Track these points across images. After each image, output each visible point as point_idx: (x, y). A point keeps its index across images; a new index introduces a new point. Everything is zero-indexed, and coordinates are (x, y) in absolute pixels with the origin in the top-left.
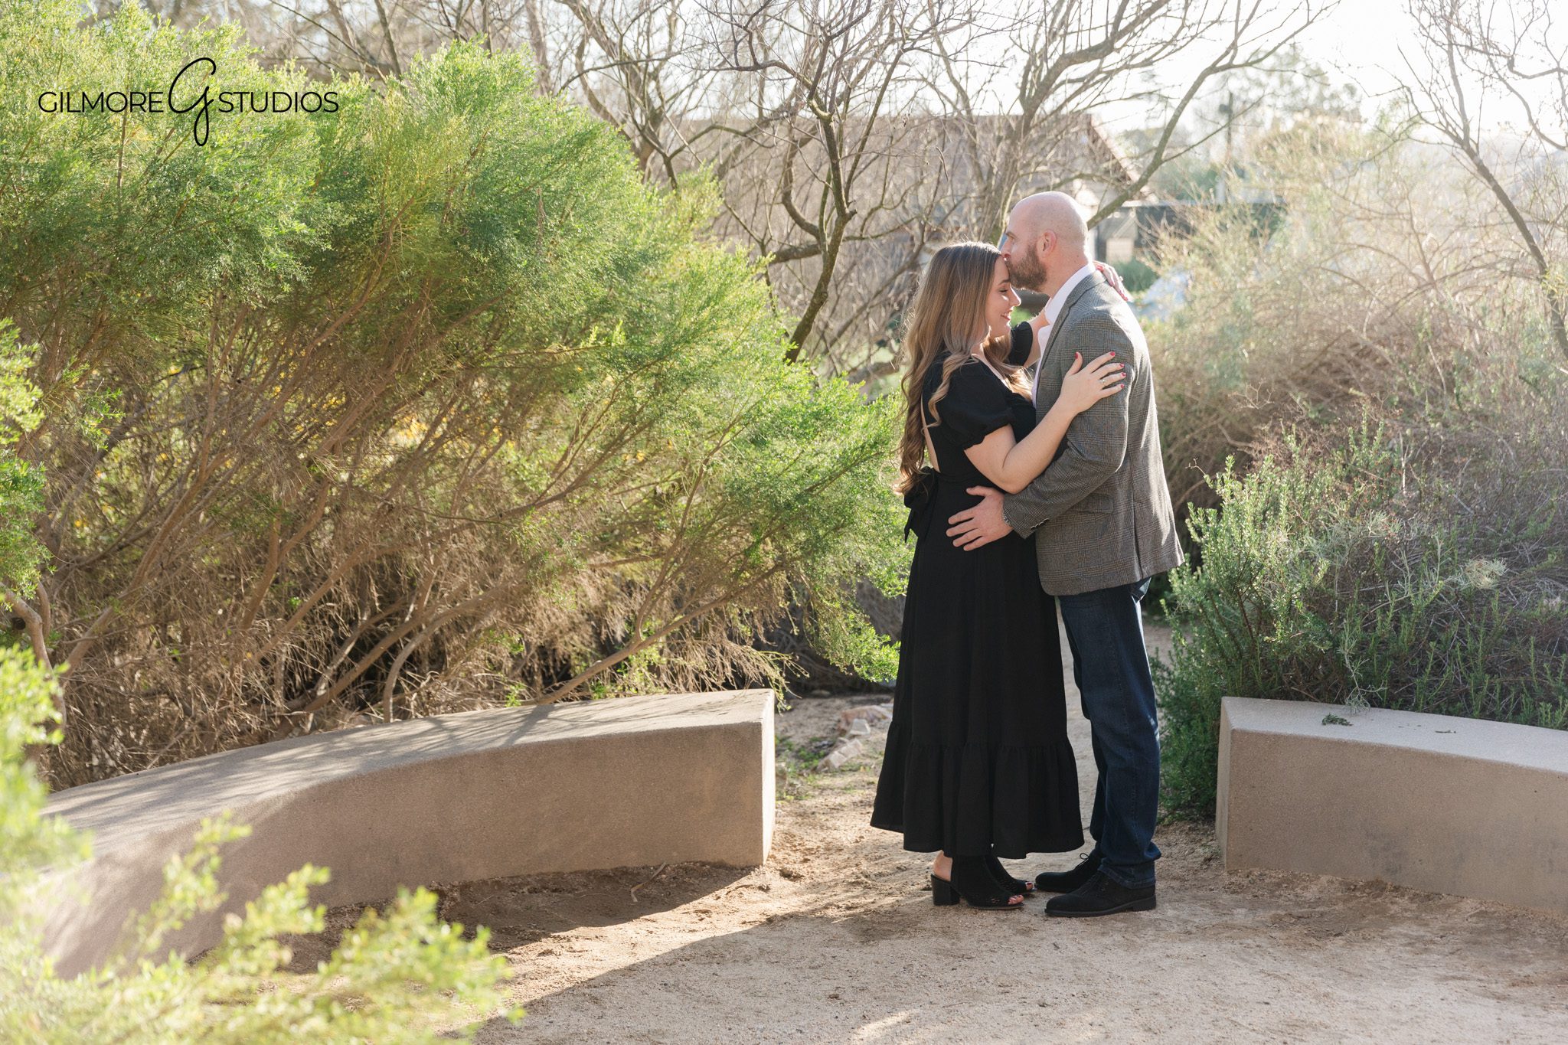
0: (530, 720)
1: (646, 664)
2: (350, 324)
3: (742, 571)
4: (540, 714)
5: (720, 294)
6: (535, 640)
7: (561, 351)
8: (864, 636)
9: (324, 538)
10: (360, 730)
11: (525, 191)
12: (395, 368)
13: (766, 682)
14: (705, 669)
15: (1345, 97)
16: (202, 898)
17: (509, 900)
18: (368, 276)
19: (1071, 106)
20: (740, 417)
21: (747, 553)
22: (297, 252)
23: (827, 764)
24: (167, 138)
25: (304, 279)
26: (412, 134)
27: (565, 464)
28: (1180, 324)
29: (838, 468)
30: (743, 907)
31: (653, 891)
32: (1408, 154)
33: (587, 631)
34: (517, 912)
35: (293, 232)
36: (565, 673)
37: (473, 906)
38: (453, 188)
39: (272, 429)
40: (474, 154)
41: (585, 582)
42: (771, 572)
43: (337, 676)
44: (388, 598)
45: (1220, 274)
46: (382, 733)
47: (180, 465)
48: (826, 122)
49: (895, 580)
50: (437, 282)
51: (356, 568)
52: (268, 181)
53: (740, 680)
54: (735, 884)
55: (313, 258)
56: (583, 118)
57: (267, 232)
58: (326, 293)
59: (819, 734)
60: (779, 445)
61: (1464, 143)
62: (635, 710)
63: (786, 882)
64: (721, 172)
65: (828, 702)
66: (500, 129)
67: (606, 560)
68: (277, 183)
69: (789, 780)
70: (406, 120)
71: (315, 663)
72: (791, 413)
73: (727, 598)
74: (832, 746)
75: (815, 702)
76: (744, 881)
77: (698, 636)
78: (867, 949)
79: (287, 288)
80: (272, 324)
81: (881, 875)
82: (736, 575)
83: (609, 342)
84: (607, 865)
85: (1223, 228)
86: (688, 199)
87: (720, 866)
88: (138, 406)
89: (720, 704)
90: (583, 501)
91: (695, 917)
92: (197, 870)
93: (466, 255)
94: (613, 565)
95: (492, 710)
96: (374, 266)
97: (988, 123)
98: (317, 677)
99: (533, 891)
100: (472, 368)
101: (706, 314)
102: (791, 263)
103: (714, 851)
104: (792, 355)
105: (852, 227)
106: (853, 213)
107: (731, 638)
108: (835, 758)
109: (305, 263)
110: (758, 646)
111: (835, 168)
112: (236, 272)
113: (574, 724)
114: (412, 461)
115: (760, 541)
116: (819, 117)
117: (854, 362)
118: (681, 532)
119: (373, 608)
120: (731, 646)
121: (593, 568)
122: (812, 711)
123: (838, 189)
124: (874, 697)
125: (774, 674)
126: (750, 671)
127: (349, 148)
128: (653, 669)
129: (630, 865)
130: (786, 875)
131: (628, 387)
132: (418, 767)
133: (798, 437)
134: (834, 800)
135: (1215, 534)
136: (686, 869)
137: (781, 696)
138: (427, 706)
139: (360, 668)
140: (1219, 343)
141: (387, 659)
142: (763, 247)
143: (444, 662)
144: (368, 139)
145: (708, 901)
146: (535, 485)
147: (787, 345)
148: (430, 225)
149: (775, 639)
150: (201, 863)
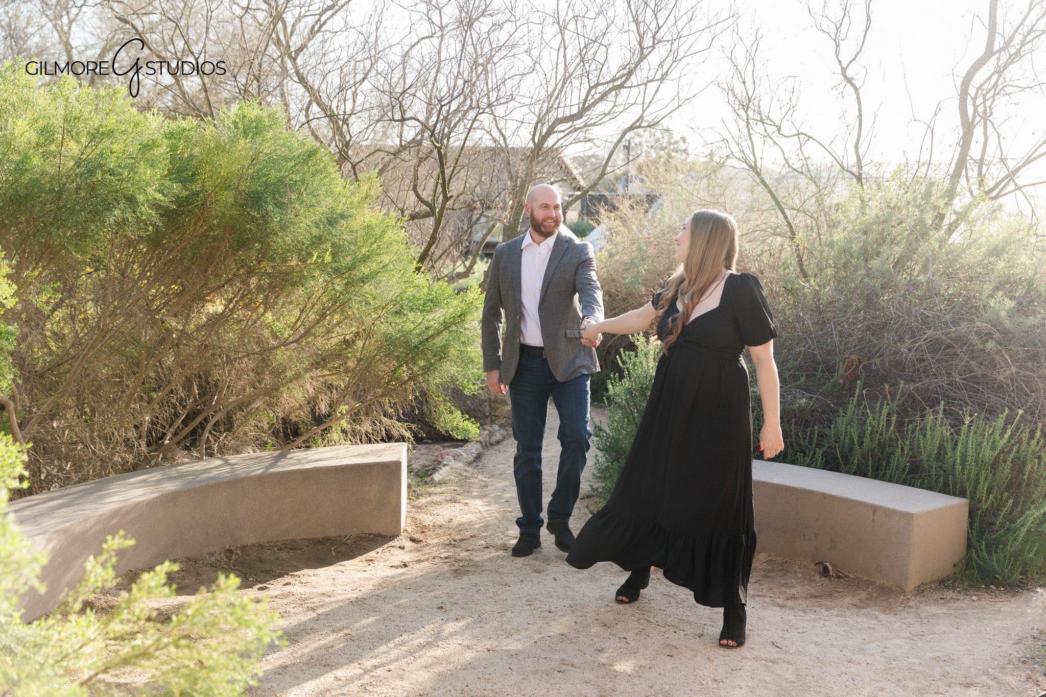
0: (277, 459)
1: (339, 429)
2: (185, 248)
3: (391, 381)
4: (283, 456)
5: (381, 237)
6: (281, 415)
7: (297, 265)
8: (454, 416)
9: (169, 360)
10: (187, 463)
11: (281, 180)
12: (210, 272)
13: (402, 439)
14: (370, 431)
15: (681, 143)
16: (106, 581)
17: (267, 554)
18: (196, 223)
19: (559, 143)
20: (392, 301)
21: (394, 372)
22: (157, 210)
23: (432, 480)
24: (86, 147)
25: (161, 224)
26: (220, 148)
27: (299, 324)
28: (611, 255)
29: (441, 327)
30: (391, 558)
31: (343, 549)
32: (723, 173)
33: (307, 409)
34: (271, 561)
35: (155, 199)
36: (296, 433)
37: (248, 558)
38: (241, 178)
39: (142, 302)
40: (253, 161)
41: (308, 385)
42: (407, 381)
43: (175, 434)
44: (202, 394)
45: (630, 231)
46: (199, 466)
47: (92, 322)
48: (439, 149)
49: (471, 386)
50: (233, 227)
51: (186, 377)
52: (142, 171)
53: (389, 438)
54: (386, 546)
55: (165, 213)
56: (311, 142)
57: (141, 198)
58: (173, 232)
59: (427, 463)
60: (411, 316)
61: (754, 168)
62: (333, 454)
63: (413, 544)
64: (381, 173)
65: (431, 446)
66: (267, 148)
67: (319, 374)
68: (145, 172)
69: (413, 488)
70: (217, 142)
71: (164, 427)
72: (418, 299)
73: (383, 395)
74: (434, 470)
75: (425, 446)
76: (391, 543)
77: (367, 414)
78: (457, 581)
79: (151, 228)
80: (143, 247)
81: (463, 540)
82: (388, 383)
83: (323, 261)
84: (319, 535)
85: (632, 207)
86: (365, 187)
87: (379, 535)
88: (69, 290)
89: (377, 451)
90: (307, 343)
91: (366, 564)
92: (103, 565)
93: (248, 213)
94: (323, 376)
95: (259, 453)
96: (199, 219)
97: (515, 151)
98: (164, 435)
99: (280, 549)
100: (250, 273)
101: (374, 246)
102: (416, 221)
103: (376, 528)
104: (418, 269)
105: (449, 203)
106: (452, 197)
107: (385, 416)
108: (437, 477)
109: (161, 215)
110: (399, 420)
111: (443, 173)
112: (124, 220)
113: (300, 462)
114: (216, 320)
115: (401, 366)
116: (436, 147)
117: (446, 272)
118: (360, 360)
119: (195, 398)
120: (384, 420)
121: (312, 378)
122: (423, 451)
123: (444, 183)
124: (455, 444)
125: (407, 434)
126: (395, 433)
127: (186, 155)
128: (344, 431)
129: (331, 535)
130: (413, 540)
131: (333, 284)
132: (219, 485)
133: (421, 311)
134: (436, 498)
135: (634, 365)
136: (360, 537)
137: (410, 446)
138: (223, 450)
139: (187, 430)
140: (630, 265)
141: (202, 426)
142: (403, 212)
143: (232, 426)
144: (196, 151)
145: (372, 554)
146: (282, 334)
147: (415, 265)
148: (228, 197)
149: (408, 417)
150: (106, 561)
